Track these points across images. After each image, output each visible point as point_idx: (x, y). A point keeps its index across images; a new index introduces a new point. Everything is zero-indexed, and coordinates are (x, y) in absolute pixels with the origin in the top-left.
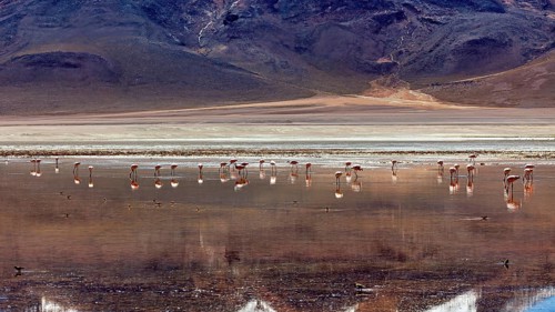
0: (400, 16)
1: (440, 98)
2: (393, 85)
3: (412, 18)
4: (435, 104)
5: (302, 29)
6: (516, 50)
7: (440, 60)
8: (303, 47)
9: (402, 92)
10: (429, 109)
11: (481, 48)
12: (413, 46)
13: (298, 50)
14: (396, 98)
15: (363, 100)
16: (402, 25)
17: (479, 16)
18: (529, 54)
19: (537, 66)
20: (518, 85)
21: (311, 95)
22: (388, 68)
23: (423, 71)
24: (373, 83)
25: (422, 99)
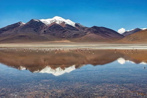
0: (66, 31)
1: (71, 41)
2: (65, 40)
3: (67, 31)
4: (70, 42)
5: (54, 33)
6: (80, 35)
7: (71, 36)
8: (54, 35)
9: (66, 41)
10: (69, 43)
11: (76, 35)
12: (67, 35)
13: (53, 35)
14: (65, 41)
15: (61, 41)
16: (66, 32)
17: (76, 31)
18: (82, 36)
19: (83, 37)
20: (80, 40)
21: (55, 41)
22: (64, 38)
23: (68, 38)
24: (62, 39)
25: (68, 41)
